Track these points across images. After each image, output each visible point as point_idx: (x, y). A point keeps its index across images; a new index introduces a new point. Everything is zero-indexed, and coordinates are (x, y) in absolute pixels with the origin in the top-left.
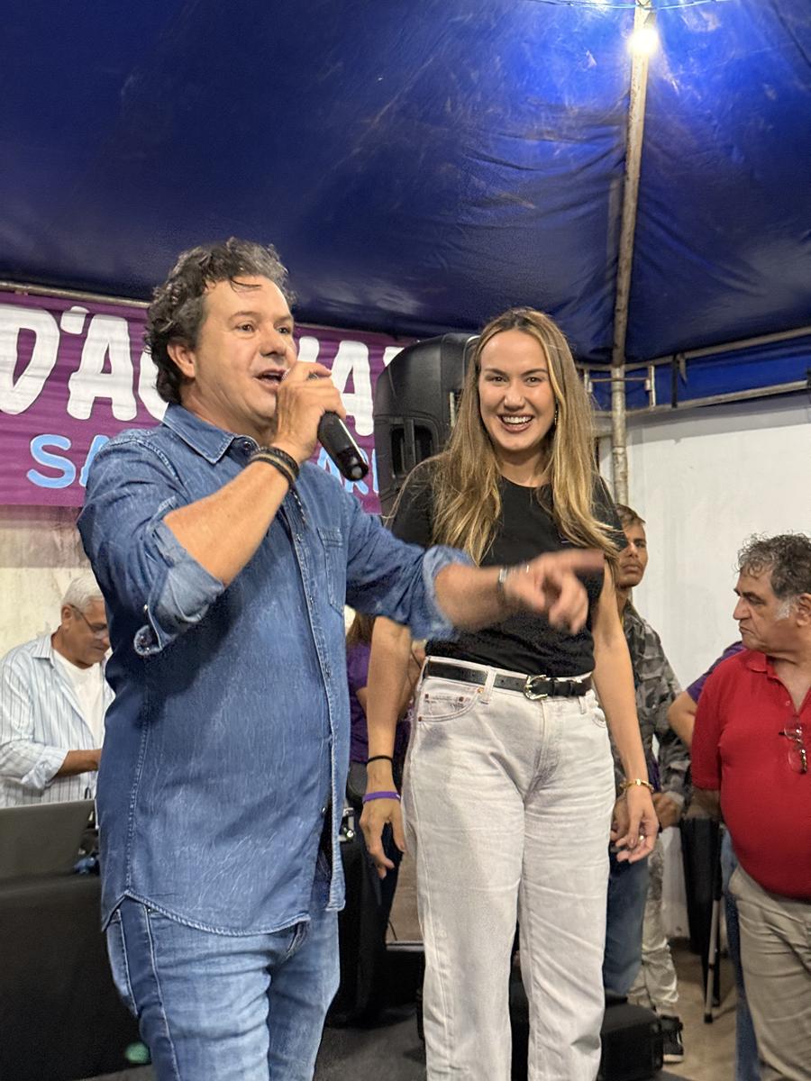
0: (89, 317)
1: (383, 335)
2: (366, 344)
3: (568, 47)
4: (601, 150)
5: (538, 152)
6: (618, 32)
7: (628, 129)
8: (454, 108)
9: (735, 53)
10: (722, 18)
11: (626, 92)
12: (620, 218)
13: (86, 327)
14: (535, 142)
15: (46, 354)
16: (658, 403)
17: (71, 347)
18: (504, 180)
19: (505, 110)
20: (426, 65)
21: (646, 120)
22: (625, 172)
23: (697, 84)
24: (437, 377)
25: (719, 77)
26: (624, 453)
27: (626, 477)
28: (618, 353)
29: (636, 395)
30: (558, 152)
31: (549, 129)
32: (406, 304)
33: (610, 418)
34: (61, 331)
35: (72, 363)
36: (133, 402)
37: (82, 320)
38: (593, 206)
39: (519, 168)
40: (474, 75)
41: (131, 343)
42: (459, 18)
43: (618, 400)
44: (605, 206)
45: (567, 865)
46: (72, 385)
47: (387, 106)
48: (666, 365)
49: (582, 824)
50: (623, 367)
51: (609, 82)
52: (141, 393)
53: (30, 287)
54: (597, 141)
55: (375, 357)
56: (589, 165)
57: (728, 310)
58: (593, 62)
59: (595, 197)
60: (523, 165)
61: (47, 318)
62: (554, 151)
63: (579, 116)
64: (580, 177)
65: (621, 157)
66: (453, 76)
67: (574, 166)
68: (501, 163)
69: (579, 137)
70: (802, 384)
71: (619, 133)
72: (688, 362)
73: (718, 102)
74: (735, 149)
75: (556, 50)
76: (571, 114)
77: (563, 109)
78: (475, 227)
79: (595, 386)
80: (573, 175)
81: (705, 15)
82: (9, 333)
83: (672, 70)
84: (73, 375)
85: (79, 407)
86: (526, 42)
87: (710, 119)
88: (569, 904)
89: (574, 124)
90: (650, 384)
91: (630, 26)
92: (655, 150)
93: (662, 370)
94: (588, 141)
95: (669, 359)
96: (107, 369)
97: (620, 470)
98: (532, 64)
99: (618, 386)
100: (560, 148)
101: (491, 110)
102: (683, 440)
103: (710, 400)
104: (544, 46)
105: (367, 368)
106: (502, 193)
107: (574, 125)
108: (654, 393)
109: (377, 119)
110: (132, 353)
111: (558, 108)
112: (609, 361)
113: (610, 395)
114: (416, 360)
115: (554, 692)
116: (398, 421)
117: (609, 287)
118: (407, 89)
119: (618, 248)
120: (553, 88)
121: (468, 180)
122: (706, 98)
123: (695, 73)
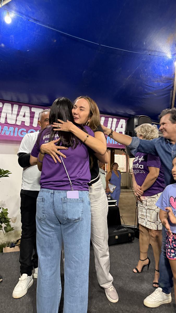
2: (125, 120)
3: (163, 65)
4: (170, 84)
5: (157, 84)
6: (173, 62)
7: (174, 81)
8: (142, 76)
11: (174, 74)
12: (172, 98)
14: (157, 83)
18: (151, 90)
19: (151, 76)
20: (137, 68)
22: (173, 89)
31: (159, 80)
32: (133, 113)
38: (167, 95)
40: (146, 70)
42: (143, 59)
44: (170, 95)
47: (130, 76)
51: (171, 72)
54: (168, 83)
56: (167, 87)
58: (168, 68)
59: (168, 93)
60: (154, 87)
62: (160, 84)
63: (165, 78)
64: (165, 90)
65: (173, 86)
66: (142, 71)
67: (164, 87)
68: (150, 87)
69: (165, 82)
71: (172, 82)
75: (161, 65)
76: (163, 78)
78: (145, 98)
80: (163, 89)
86: (155, 64)
94: (167, 83)
98: (157, 68)
100: (161, 84)
101: (149, 77)
104: (159, 65)
105: (125, 124)
106: (150, 92)
107: (164, 80)
109: (128, 78)
111: (161, 76)
118: (133, 73)
119: (172, 103)
120: (160, 73)
121: (144, 90)
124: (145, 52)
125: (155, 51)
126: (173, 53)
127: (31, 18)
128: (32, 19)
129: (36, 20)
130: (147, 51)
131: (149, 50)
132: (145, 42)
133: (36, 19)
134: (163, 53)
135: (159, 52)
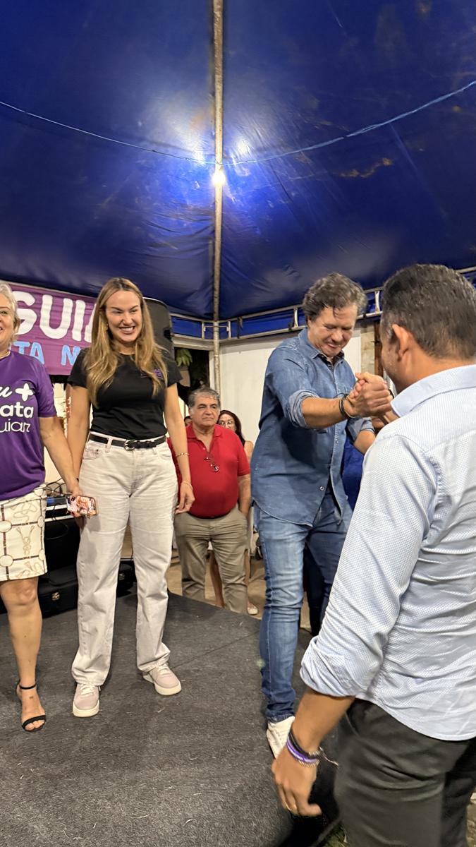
3: (187, 178)
4: (204, 226)
5: (177, 224)
6: (208, 174)
7: (215, 217)
8: (139, 202)
9: (256, 186)
10: (251, 171)
11: (213, 201)
12: (214, 257)
14: (176, 220)
16: (232, 336)
18: (163, 236)
19: (162, 204)
20: (126, 181)
21: (222, 214)
22: (214, 237)
23: (242, 200)
25: (250, 196)
26: (218, 357)
27: (219, 367)
28: (216, 316)
29: (223, 333)
30: (185, 225)
31: (181, 214)
33: (213, 342)
38: (202, 250)
39: (169, 230)
40: (147, 187)
43: (216, 335)
44: (207, 251)
47: (109, 199)
48: (236, 321)
50: (218, 322)
51: (206, 196)
54: (202, 222)
57: (259, 299)
58: (198, 186)
59: (203, 247)
60: (171, 229)
62: (184, 223)
63: (194, 210)
64: (197, 236)
65: (213, 230)
66: (138, 187)
67: (193, 232)
68: (161, 228)
69: (195, 219)
70: (287, 330)
71: (211, 219)
72: (244, 320)
73: (250, 207)
74: (258, 229)
75: (182, 179)
76: (190, 208)
77: (187, 206)
78: (151, 256)
79: (206, 330)
80: (192, 236)
81: (244, 169)
83: (232, 192)
86: (169, 175)
87: (247, 215)
89: (191, 213)
90: (229, 329)
91: (213, 172)
92: (226, 228)
93: (233, 323)
94: (198, 221)
95: (236, 319)
97: (217, 364)
98: (172, 184)
99: (216, 329)
100: (186, 223)
101: (155, 204)
102: (242, 352)
103: (252, 336)
104: (177, 177)
106: (161, 241)
108: (230, 333)
109: (105, 204)
111: (184, 205)
112: (212, 319)
113: (213, 333)
117: (210, 287)
119: (213, 270)
120: (181, 196)
121: (146, 234)
122: (245, 205)
123: (241, 194)
124: (143, 143)
125: (166, 145)
126: (207, 153)
130: (148, 143)
131: (152, 142)
132: (142, 121)
134: (183, 150)
135: (175, 147)
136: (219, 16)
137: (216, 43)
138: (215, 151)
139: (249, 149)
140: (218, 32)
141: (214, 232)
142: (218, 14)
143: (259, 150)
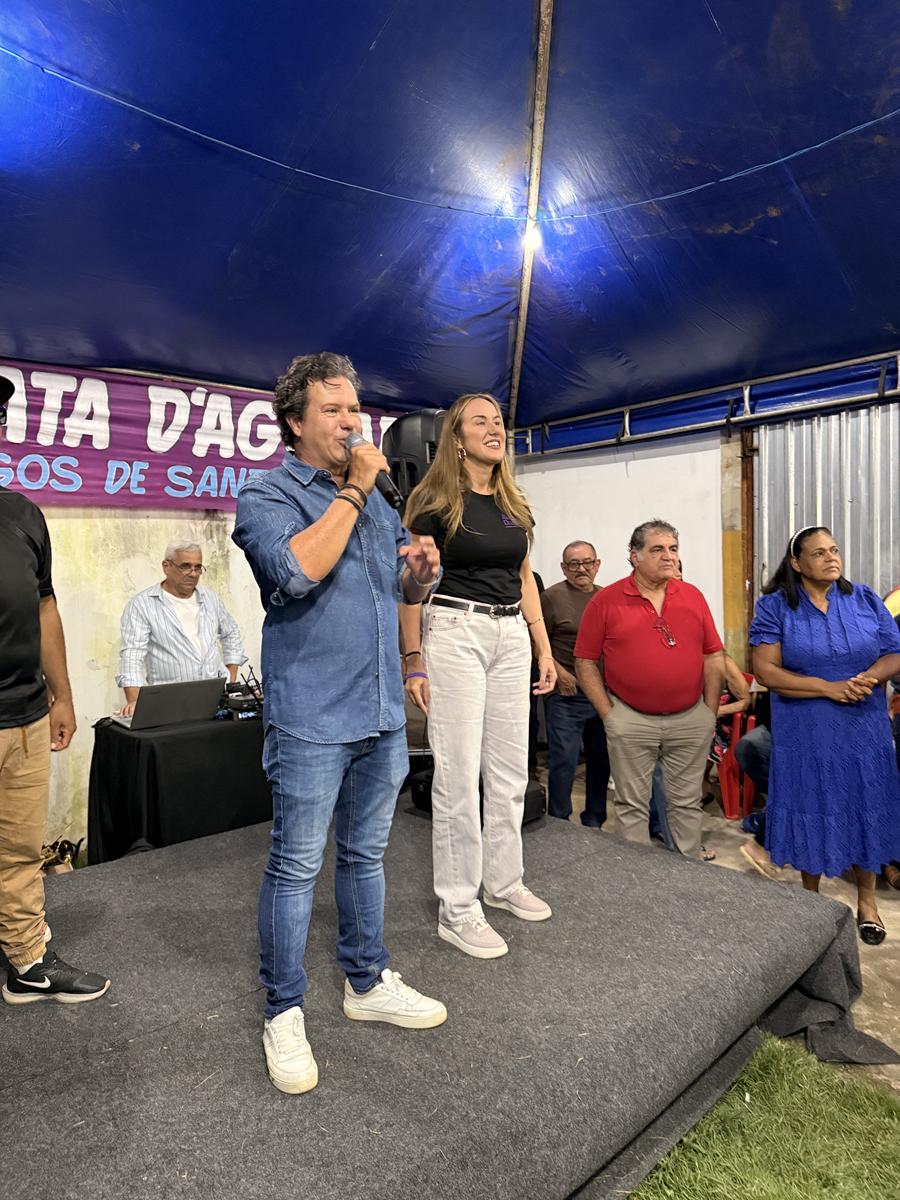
0: (208, 395)
1: (380, 410)
2: (371, 415)
3: (486, 236)
4: (507, 300)
5: (469, 299)
6: (516, 233)
7: (521, 289)
8: (423, 273)
9: (584, 248)
10: (577, 228)
11: (520, 268)
12: (515, 343)
13: (206, 401)
14: (468, 294)
15: (182, 418)
16: (533, 451)
17: (197, 412)
18: (450, 317)
20: (408, 247)
21: (531, 285)
22: (518, 316)
23: (562, 266)
24: (419, 434)
25: (574, 262)
28: (511, 422)
29: (520, 447)
30: (480, 300)
32: (393, 391)
34: (191, 403)
35: (197, 423)
36: (232, 446)
37: (204, 395)
38: (499, 335)
39: (459, 310)
40: (435, 254)
41: (233, 412)
42: (427, 220)
44: (507, 334)
45: (508, 705)
46: (197, 436)
47: (385, 271)
48: (539, 429)
49: (515, 683)
50: (514, 431)
51: (511, 260)
52: (239, 442)
53: (172, 377)
54: (504, 295)
55: (375, 423)
56: (498, 309)
57: (575, 398)
58: (500, 246)
59: (501, 329)
60: (461, 307)
61: (182, 394)
62: (478, 299)
63: (492, 279)
64: (494, 316)
65: (517, 305)
66: (423, 255)
67: (490, 309)
68: (449, 307)
69: (494, 292)
70: (613, 441)
71: (516, 292)
72: (550, 427)
73: (573, 276)
74: (582, 304)
75: (479, 238)
76: (487, 277)
77: (483, 275)
78: (433, 346)
80: (488, 314)
81: (567, 225)
82: (160, 404)
83: (547, 257)
84: (198, 430)
85: (199, 450)
86: (464, 234)
87: (568, 286)
88: (508, 726)
89: (489, 284)
90: (529, 440)
91: (523, 230)
92: (536, 303)
93: (536, 432)
94: (498, 295)
95: (540, 426)
96: (218, 427)
100: (481, 297)
102: (547, 472)
103: (562, 449)
104: (473, 236)
105: (371, 428)
106: (449, 325)
108: (530, 445)
109: (379, 279)
110: (233, 418)
111: (480, 273)
114: (407, 424)
115: (505, 613)
116: (396, 459)
117: (507, 384)
118: (396, 262)
119: (513, 361)
120: (477, 261)
121: (430, 316)
122: (566, 274)
123: (560, 259)
124: (435, 196)
125: (464, 197)
126: (517, 204)
127: (50, 61)
128: (54, 64)
129: (70, 72)
130: (441, 196)
131: (447, 193)
132: (435, 167)
133: (66, 68)
135: (476, 197)
136: (547, 22)
137: (541, 59)
138: (528, 202)
139: (576, 199)
140: (544, 45)
141: (518, 308)
142: (546, 20)
143: (591, 199)
